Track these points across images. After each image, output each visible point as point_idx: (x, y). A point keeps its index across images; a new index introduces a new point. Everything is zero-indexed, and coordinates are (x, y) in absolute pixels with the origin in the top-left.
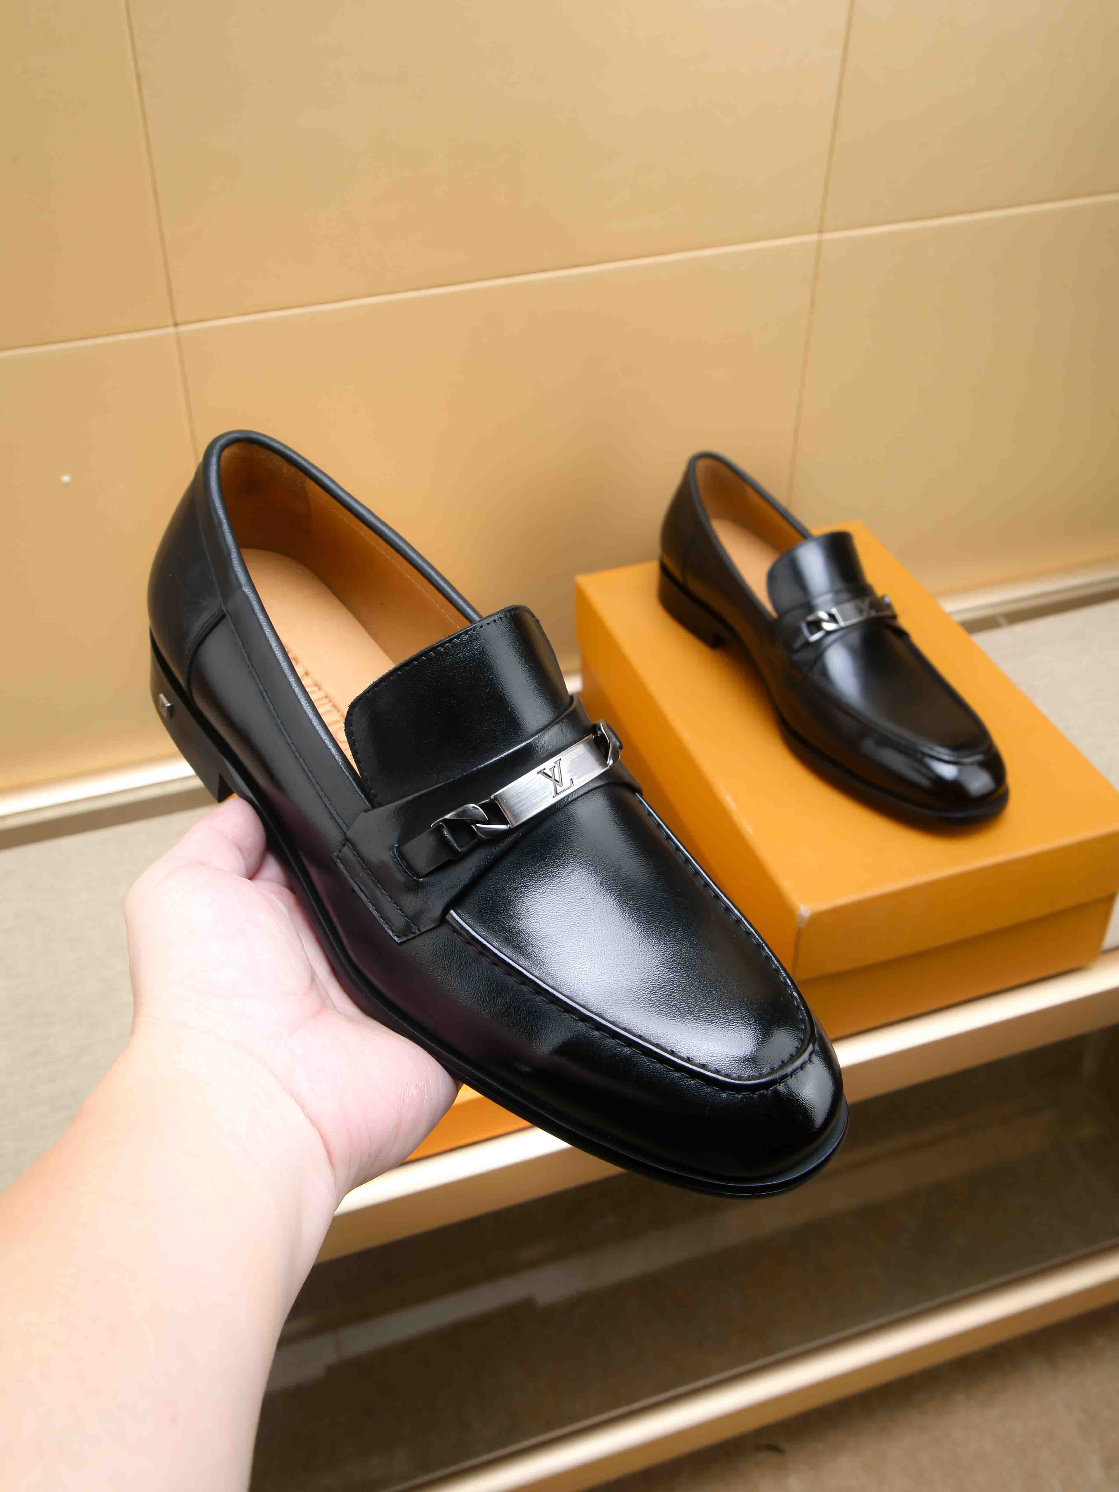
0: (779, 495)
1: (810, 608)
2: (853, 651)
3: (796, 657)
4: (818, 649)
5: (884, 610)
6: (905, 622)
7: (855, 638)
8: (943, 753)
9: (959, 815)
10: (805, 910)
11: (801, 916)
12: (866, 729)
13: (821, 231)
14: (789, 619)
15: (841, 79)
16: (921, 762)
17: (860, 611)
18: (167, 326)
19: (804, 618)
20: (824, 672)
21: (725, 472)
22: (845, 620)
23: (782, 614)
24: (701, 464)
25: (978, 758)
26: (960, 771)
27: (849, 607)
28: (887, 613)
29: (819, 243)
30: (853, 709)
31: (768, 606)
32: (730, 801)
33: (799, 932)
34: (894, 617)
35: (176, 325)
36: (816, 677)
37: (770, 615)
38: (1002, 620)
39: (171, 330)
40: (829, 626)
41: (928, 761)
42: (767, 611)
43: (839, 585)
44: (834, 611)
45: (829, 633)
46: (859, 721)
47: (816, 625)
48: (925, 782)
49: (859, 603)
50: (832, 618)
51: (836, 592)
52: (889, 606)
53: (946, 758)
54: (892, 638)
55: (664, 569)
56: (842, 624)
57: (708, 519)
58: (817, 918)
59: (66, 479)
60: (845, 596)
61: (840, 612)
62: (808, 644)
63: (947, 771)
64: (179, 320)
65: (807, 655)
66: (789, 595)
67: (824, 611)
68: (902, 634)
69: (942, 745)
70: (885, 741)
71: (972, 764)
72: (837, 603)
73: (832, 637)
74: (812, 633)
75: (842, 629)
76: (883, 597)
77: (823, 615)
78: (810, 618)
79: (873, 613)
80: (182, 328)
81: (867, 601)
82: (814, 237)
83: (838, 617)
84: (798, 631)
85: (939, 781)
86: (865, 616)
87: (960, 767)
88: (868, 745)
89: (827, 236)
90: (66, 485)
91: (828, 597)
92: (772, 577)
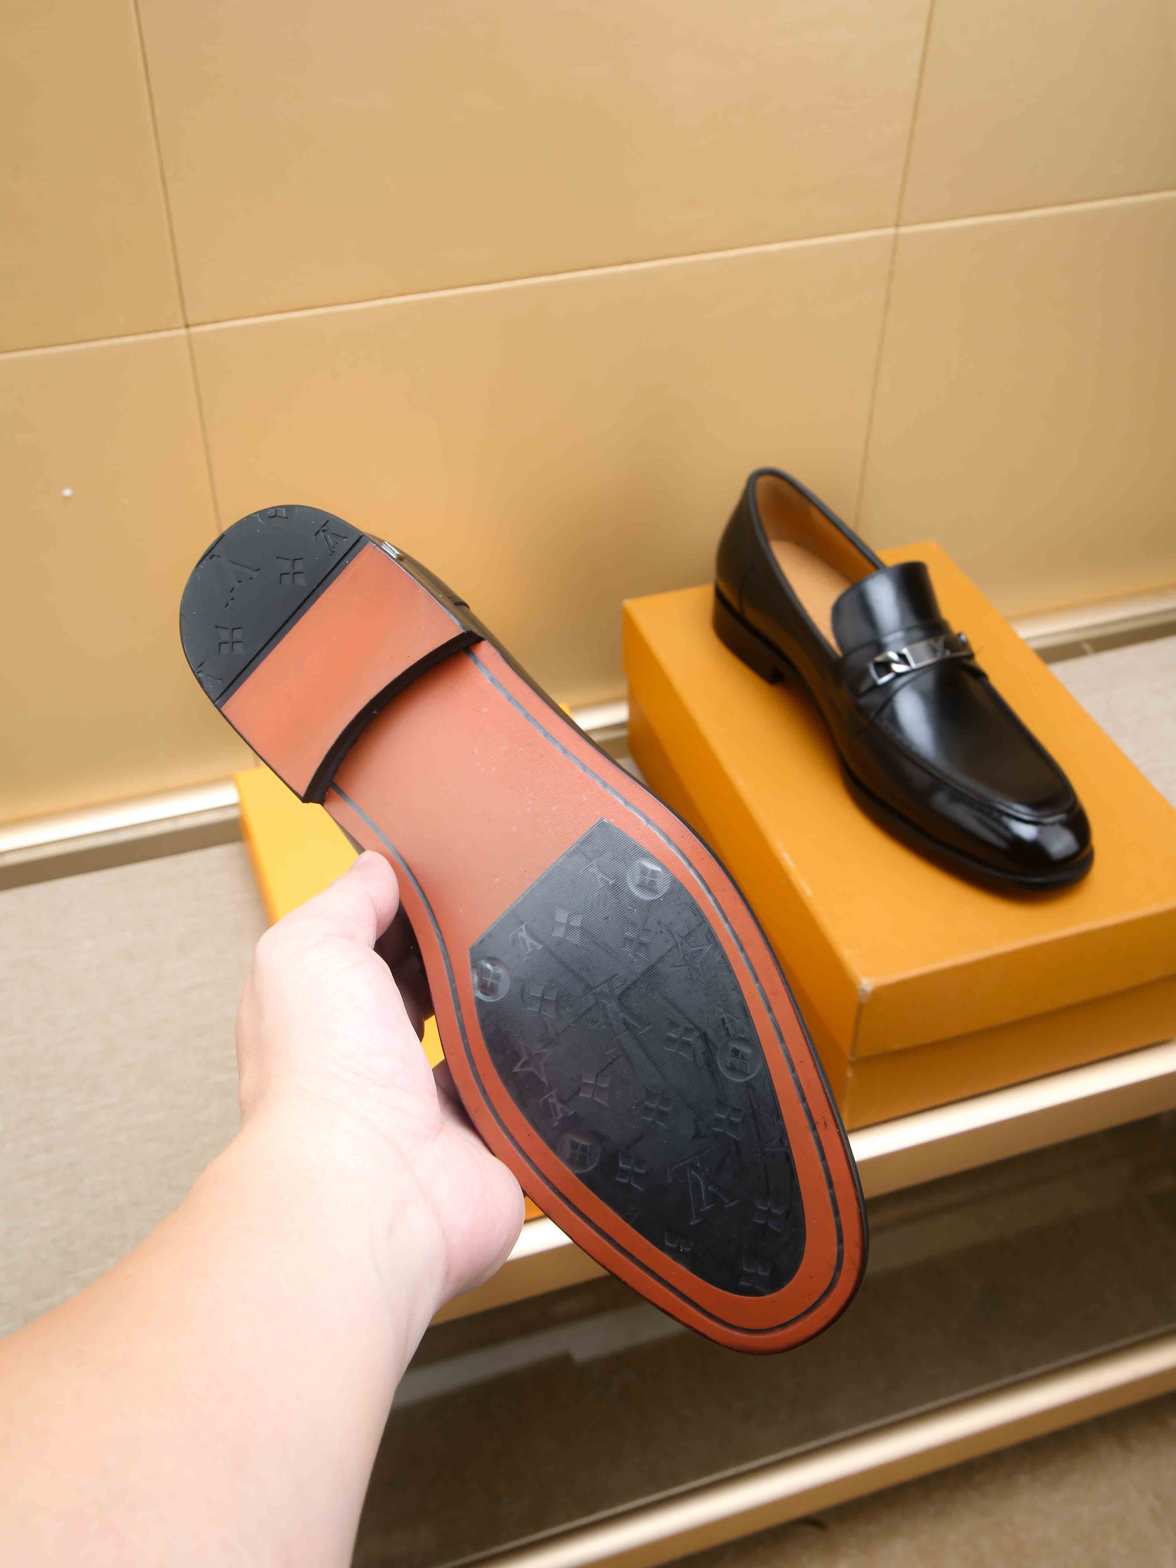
0: (847, 518)
1: (880, 648)
2: (924, 695)
3: (863, 701)
4: (888, 693)
5: (959, 650)
6: (982, 661)
7: (928, 681)
8: (1021, 810)
9: (1038, 880)
10: (867, 983)
11: (862, 990)
12: (938, 782)
13: (897, 225)
14: (855, 659)
15: (925, 54)
16: (998, 821)
17: (934, 651)
18: (177, 328)
19: (871, 658)
20: (894, 718)
21: (786, 489)
22: (916, 661)
23: (847, 653)
24: (762, 481)
25: (1061, 817)
26: (1040, 832)
27: (922, 647)
28: (964, 653)
29: (896, 236)
30: (924, 760)
31: (832, 641)
32: (788, 860)
33: (861, 1007)
34: (971, 656)
35: (187, 326)
36: (884, 723)
37: (834, 652)
38: (1087, 647)
39: (183, 332)
40: (899, 668)
41: (1005, 819)
42: (830, 647)
43: (912, 621)
44: (905, 651)
45: (899, 675)
46: (930, 774)
47: (885, 667)
48: (1002, 844)
49: (932, 641)
50: (903, 659)
51: (908, 630)
52: (965, 645)
53: (1026, 817)
54: (970, 680)
55: (719, 595)
56: (914, 665)
57: (767, 541)
58: (879, 993)
59: (67, 492)
60: (918, 634)
61: (911, 651)
62: (875, 687)
63: (1027, 832)
64: (190, 322)
65: (876, 699)
66: (857, 631)
67: (894, 651)
68: (979, 675)
69: (1020, 803)
70: (957, 796)
71: (1053, 824)
72: (909, 643)
73: (903, 680)
74: (880, 676)
75: (913, 671)
76: (959, 635)
77: (893, 655)
78: (879, 659)
79: (948, 653)
80: (194, 330)
81: (941, 640)
82: (891, 231)
83: (910, 658)
84: (865, 672)
85: (1017, 841)
86: (939, 656)
87: (1040, 827)
88: (940, 800)
89: (904, 230)
90: (67, 498)
91: (899, 635)
92: (837, 611)
